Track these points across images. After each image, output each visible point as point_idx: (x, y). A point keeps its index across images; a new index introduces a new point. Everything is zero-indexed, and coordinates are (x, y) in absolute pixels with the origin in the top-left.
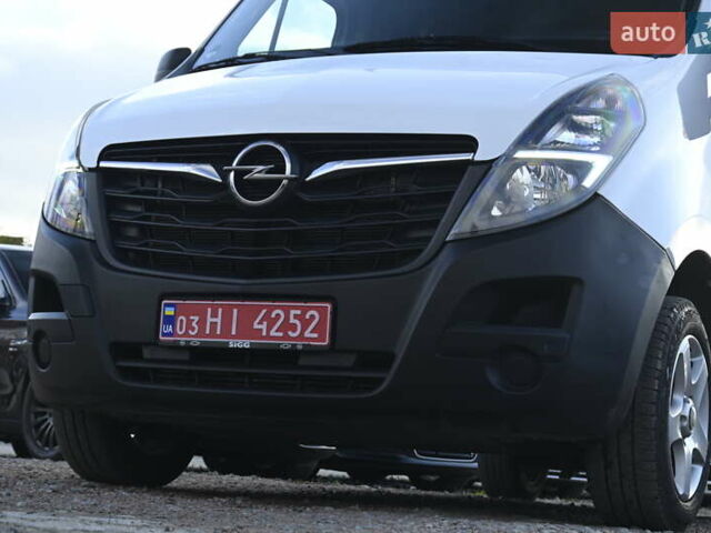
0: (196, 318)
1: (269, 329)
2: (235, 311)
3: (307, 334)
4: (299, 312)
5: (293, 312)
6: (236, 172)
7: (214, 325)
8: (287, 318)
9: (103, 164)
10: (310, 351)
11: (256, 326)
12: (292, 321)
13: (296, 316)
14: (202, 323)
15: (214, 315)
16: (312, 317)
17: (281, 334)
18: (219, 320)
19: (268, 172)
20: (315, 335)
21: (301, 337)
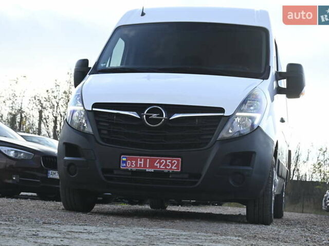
0: (134, 162)
1: (160, 166)
2: (148, 160)
3: (173, 168)
5: (168, 161)
6: (146, 115)
7: (140, 164)
8: (166, 162)
9: (94, 109)
10: (174, 173)
11: (155, 164)
12: (168, 163)
13: (169, 162)
14: (136, 163)
15: (141, 161)
16: (175, 163)
17: (164, 167)
18: (142, 163)
19: (158, 116)
20: (176, 168)
21: (171, 168)
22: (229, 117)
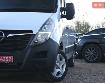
1: (3, 60)
3: (9, 61)
4: (8, 57)
13: (7, 58)
16: (10, 58)
20: (10, 61)
21: (8, 61)
22: (35, 35)
